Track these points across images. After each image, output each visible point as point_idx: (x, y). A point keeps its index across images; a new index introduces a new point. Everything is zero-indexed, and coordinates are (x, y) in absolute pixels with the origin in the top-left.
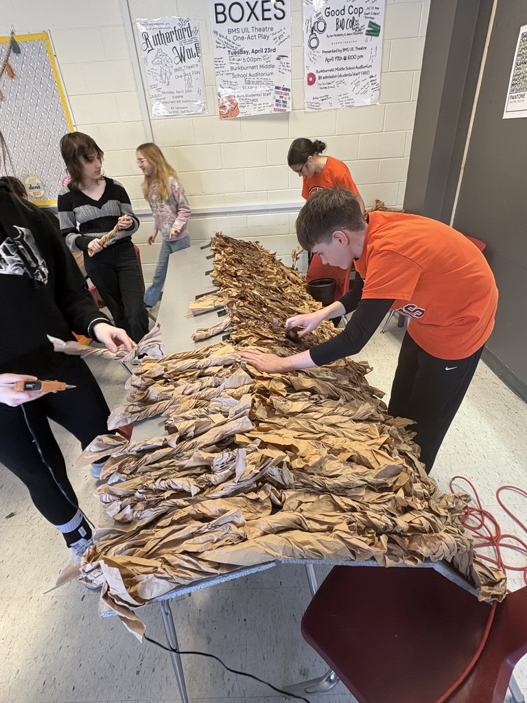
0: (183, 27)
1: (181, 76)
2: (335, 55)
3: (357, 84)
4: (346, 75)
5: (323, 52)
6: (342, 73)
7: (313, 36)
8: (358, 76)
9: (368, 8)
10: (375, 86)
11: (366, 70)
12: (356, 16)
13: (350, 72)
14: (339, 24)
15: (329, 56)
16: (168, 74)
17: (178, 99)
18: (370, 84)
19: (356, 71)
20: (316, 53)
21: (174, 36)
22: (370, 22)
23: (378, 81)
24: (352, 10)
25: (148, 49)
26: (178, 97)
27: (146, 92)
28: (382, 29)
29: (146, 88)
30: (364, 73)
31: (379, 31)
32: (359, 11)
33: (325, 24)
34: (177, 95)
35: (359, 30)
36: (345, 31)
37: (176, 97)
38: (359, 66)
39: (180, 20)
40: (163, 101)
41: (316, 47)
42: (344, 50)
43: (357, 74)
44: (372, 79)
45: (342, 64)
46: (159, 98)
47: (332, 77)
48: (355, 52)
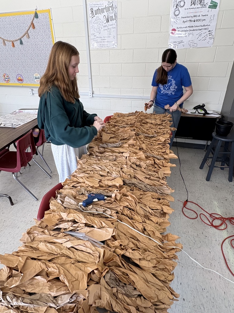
0: (110, 6)
1: (106, 30)
2: (188, 19)
3: (200, 35)
4: (194, 30)
5: (182, 17)
6: (192, 29)
7: (177, 9)
8: (201, 31)
11: (206, 27)
13: (197, 28)
14: (193, 2)
15: (185, 20)
16: (100, 28)
17: (104, 41)
18: (208, 35)
20: (178, 18)
21: (105, 10)
23: (213, 34)
25: (92, 16)
26: (104, 40)
27: (89, 37)
28: (218, 5)
29: (89, 35)
30: (205, 29)
31: (217, 6)
33: (185, 3)
34: (104, 38)
35: (204, 6)
36: (196, 6)
37: (103, 39)
38: (202, 25)
39: (109, 2)
40: (96, 41)
41: (178, 15)
42: (194, 16)
43: (201, 30)
44: (209, 32)
45: (193, 24)
46: (95, 40)
47: (186, 31)
48: (201, 18)
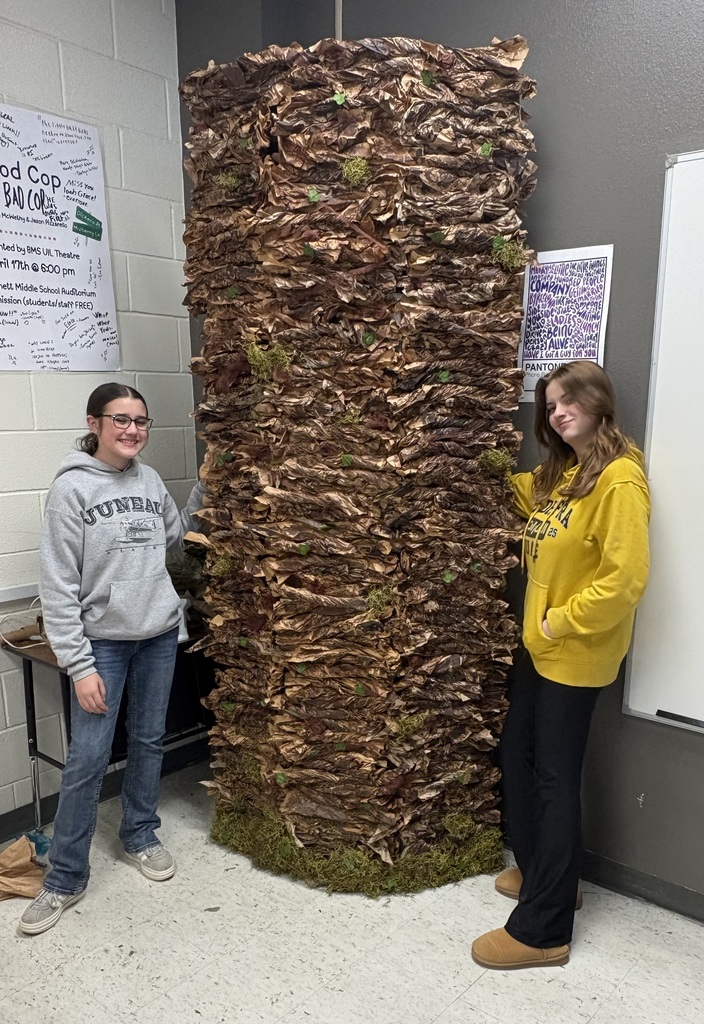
2: (12, 256)
3: (70, 324)
4: (43, 303)
6: (35, 296)
8: (67, 310)
9: (72, 183)
10: (107, 334)
11: (83, 299)
12: (48, 190)
13: (53, 298)
14: (11, 194)
18: (97, 328)
19: (66, 299)
22: (78, 208)
23: (113, 326)
24: (35, 175)
28: (104, 227)
30: (82, 305)
31: (100, 231)
32: (54, 182)
35: (58, 218)
36: (25, 213)
38: (68, 289)
42: (32, 250)
43: (66, 306)
44: (99, 320)
45: (28, 277)
47: (10, 301)
48: (55, 260)
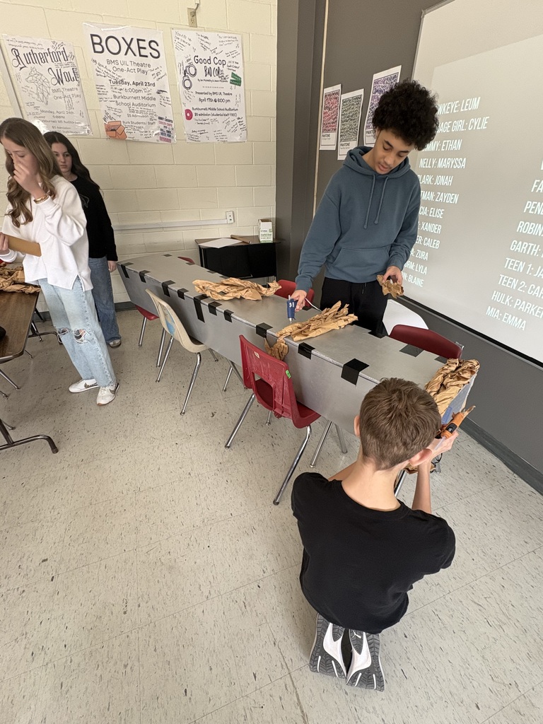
0: (58, 50)
1: (60, 98)
2: (207, 96)
3: (228, 123)
4: (218, 115)
5: (197, 93)
6: (215, 112)
7: (186, 78)
8: (227, 117)
9: (230, 62)
10: (242, 126)
11: (233, 112)
12: (221, 67)
13: (221, 112)
14: (207, 71)
15: (203, 97)
16: (46, 94)
17: (59, 119)
18: (238, 124)
19: (226, 112)
20: (190, 93)
21: (48, 58)
22: (233, 73)
23: (244, 123)
24: (216, 61)
25: (20, 66)
26: (60, 117)
27: (23, 110)
28: (242, 80)
29: (21, 105)
30: (232, 115)
31: (240, 82)
32: (223, 63)
33: (196, 69)
34: (58, 115)
35: (224, 79)
36: (213, 78)
37: (57, 117)
38: (228, 108)
39: (54, 42)
40: (43, 119)
41: (190, 88)
42: (214, 93)
43: (227, 115)
44: (239, 120)
45: (213, 105)
46: (38, 116)
47: (206, 115)
48: (223, 97)
